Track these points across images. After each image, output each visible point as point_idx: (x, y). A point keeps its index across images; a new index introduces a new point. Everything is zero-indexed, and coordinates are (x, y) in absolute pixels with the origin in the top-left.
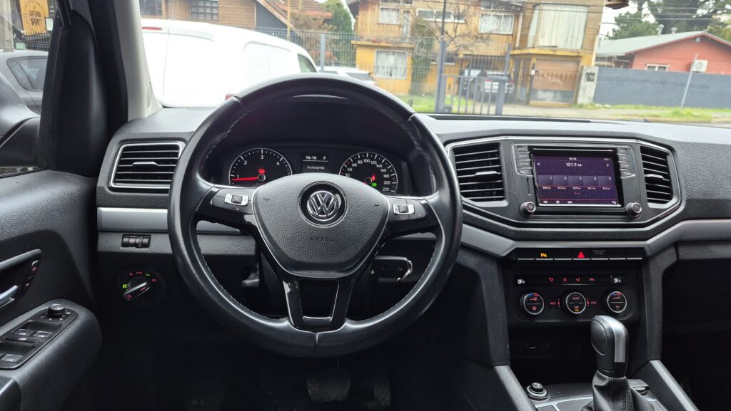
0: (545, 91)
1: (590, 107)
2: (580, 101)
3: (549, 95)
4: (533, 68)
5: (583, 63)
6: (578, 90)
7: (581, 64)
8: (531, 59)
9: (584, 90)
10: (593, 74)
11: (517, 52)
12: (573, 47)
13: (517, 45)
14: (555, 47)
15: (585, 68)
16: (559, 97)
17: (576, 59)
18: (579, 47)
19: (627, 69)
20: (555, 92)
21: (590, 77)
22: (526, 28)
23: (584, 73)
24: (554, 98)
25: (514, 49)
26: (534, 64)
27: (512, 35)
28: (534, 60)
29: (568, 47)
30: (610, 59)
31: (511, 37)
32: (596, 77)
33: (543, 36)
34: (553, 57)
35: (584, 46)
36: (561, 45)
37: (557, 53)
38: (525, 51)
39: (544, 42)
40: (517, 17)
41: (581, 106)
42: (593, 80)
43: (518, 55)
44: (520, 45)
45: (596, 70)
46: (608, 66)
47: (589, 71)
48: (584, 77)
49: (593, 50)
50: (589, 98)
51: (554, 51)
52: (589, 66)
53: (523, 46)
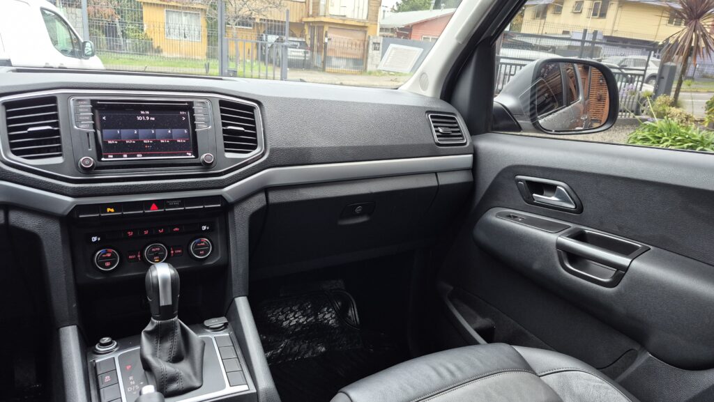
0: (338, 58)
1: (377, 74)
2: (369, 68)
3: (343, 62)
4: (326, 36)
5: (370, 33)
6: (367, 58)
7: (368, 34)
8: (323, 27)
9: (372, 58)
10: (379, 44)
11: (310, 19)
12: (360, 18)
13: (311, 13)
14: (345, 16)
15: (371, 37)
16: (351, 64)
17: (363, 28)
18: (365, 17)
19: (406, 40)
20: (347, 59)
21: (376, 47)
23: (371, 42)
24: (347, 65)
25: (308, 16)
26: (326, 32)
27: (305, 2)
28: (326, 28)
29: (356, 17)
30: (393, 30)
31: (304, 4)
32: (381, 46)
33: (333, 6)
34: (344, 26)
35: (369, 16)
36: (349, 15)
37: (346, 23)
38: (317, 19)
39: (334, 11)
41: (370, 73)
42: (379, 50)
43: (312, 22)
44: (313, 13)
45: (380, 40)
46: (391, 37)
47: (375, 41)
48: (371, 47)
49: (377, 21)
50: (377, 66)
51: (344, 20)
52: (375, 36)
53: (316, 14)
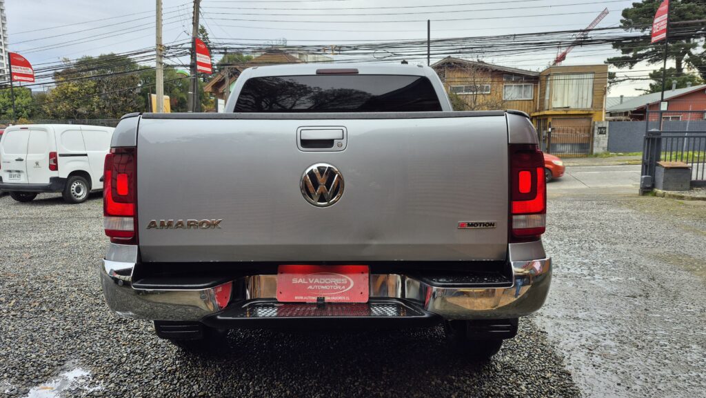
0: (563, 144)
1: (605, 155)
2: (595, 151)
3: (567, 148)
4: (550, 127)
5: (595, 119)
6: (593, 142)
7: (593, 120)
8: (547, 119)
9: (598, 142)
10: (605, 128)
11: (536, 114)
12: (584, 107)
13: (538, 108)
14: (568, 107)
15: (596, 123)
16: (576, 148)
17: (587, 116)
18: (589, 106)
19: (636, 122)
20: (572, 145)
21: (602, 131)
22: (543, 94)
23: (596, 127)
24: (572, 150)
25: (536, 111)
26: (550, 123)
27: (533, 100)
28: (550, 120)
29: (580, 107)
30: (626, 113)
31: (532, 102)
32: (607, 130)
33: (556, 100)
34: (567, 116)
35: (594, 105)
36: (573, 106)
37: (569, 113)
38: (541, 113)
39: (557, 104)
40: (536, 87)
41: (596, 155)
42: (605, 134)
43: (539, 116)
44: (540, 108)
45: (607, 125)
46: (618, 120)
47: (600, 125)
48: (596, 131)
49: (602, 108)
50: (603, 148)
51: (567, 111)
52: (600, 121)
53: (542, 109)
